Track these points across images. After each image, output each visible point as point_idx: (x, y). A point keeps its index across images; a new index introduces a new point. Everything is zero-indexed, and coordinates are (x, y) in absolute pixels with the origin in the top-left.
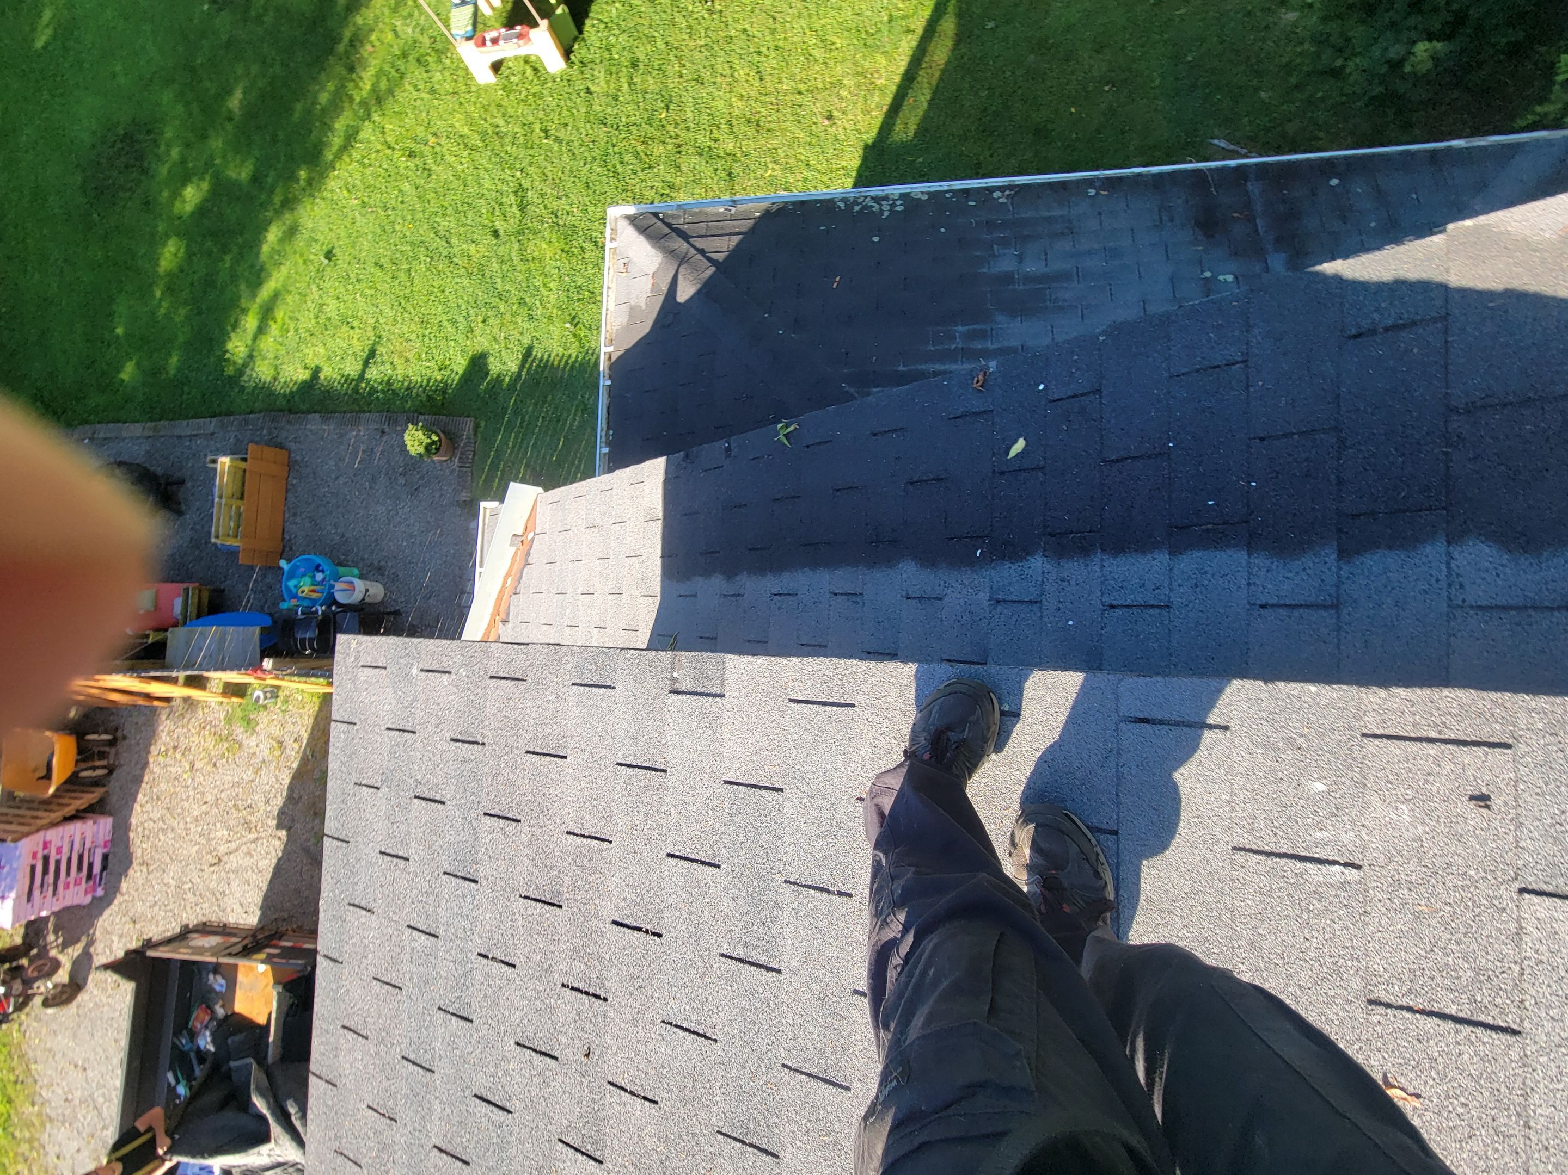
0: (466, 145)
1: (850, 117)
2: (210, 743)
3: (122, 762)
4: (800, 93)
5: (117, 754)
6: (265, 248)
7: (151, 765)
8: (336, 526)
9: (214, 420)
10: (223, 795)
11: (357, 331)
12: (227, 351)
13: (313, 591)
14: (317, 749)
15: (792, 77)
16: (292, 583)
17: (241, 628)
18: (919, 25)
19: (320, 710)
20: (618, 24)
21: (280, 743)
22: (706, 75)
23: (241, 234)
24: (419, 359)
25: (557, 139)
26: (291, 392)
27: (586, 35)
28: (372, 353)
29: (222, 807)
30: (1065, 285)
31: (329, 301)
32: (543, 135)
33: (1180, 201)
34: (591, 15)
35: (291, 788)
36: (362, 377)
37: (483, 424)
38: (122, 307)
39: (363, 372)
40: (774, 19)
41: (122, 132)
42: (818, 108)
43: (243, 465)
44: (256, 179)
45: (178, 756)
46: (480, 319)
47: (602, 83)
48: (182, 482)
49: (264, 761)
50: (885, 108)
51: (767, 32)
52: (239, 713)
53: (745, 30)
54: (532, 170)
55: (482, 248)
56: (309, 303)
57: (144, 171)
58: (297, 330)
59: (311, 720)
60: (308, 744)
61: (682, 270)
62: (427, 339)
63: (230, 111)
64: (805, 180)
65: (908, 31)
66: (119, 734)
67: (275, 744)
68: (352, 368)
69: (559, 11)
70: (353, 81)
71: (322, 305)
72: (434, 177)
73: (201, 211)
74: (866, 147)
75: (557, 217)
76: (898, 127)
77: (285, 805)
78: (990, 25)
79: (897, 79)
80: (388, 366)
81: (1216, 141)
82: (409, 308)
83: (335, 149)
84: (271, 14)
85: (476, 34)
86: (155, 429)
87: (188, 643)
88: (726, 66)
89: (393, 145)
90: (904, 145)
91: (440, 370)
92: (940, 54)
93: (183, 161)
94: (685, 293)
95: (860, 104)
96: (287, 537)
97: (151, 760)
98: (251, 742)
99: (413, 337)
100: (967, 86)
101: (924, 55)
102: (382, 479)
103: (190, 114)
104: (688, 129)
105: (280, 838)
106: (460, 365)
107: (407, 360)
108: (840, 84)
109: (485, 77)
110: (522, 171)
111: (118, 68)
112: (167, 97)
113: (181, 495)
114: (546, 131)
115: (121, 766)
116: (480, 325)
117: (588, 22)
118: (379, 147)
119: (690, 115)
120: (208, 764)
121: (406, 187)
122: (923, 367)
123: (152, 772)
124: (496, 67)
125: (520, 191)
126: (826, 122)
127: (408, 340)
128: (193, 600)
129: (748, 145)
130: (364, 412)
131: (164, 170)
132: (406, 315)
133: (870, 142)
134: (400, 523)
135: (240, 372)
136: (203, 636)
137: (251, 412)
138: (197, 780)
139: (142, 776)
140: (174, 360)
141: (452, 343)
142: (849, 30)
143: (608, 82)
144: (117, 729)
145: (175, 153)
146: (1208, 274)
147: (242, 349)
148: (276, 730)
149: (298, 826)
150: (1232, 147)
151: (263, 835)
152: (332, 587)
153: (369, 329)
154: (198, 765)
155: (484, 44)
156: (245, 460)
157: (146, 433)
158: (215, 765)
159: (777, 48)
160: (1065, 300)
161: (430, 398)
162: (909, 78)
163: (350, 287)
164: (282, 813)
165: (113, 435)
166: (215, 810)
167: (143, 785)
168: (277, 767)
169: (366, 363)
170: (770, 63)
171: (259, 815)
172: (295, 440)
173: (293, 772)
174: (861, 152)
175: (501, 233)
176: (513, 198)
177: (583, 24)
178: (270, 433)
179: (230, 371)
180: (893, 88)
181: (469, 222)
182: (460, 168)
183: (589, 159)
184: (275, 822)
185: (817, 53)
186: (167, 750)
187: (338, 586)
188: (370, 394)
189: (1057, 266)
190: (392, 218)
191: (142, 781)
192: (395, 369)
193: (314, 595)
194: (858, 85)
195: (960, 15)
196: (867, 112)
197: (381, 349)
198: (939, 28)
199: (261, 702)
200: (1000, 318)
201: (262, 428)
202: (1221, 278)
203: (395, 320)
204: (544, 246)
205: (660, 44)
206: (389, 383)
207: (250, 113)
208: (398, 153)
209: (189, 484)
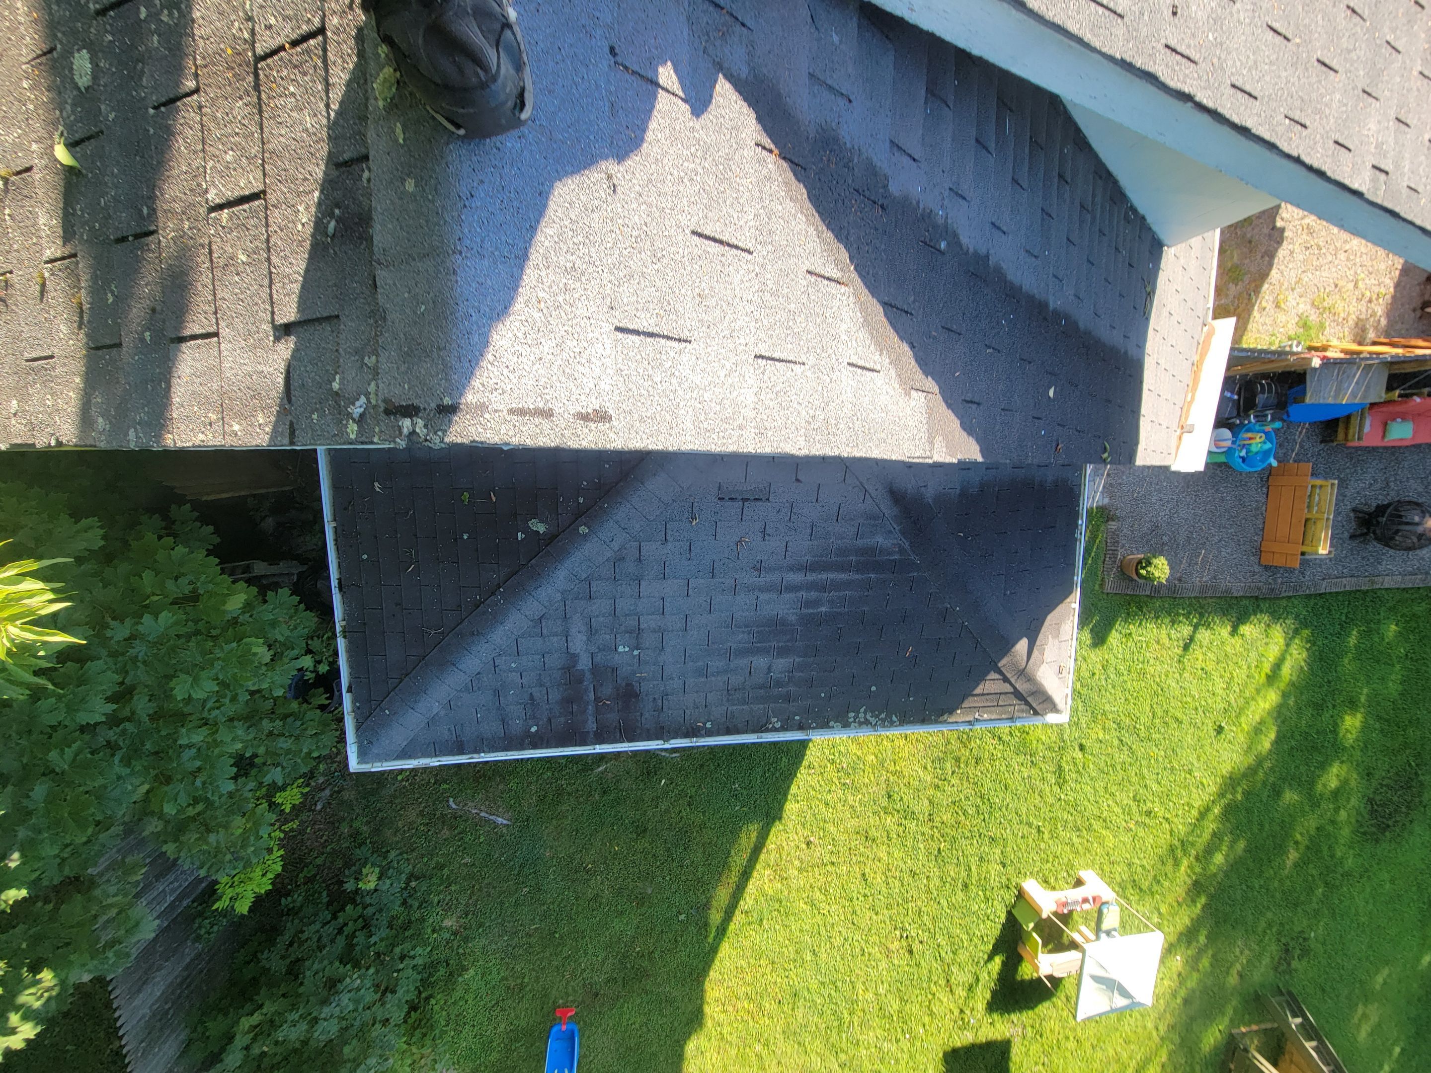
0: (1105, 821)
1: (792, 844)
2: (1340, 306)
3: (1418, 288)
4: (833, 863)
5: (1423, 295)
6: (1272, 736)
7: (1392, 285)
8: (1222, 499)
9: (1323, 591)
10: (1330, 258)
11: (1199, 667)
12: (1307, 650)
13: (1250, 439)
14: (1245, 301)
15: (839, 876)
16: (1268, 446)
17: (1321, 401)
18: (739, 917)
19: (1241, 336)
20: (978, 918)
21: (1278, 306)
22: (907, 878)
23: (1292, 748)
24: (1147, 643)
25: (1030, 825)
26: (1255, 615)
27: (1004, 910)
28: (1186, 647)
29: (1332, 247)
30: (741, 646)
31: (1221, 692)
32: (1042, 829)
33: (647, 715)
34: (1000, 926)
35: (1270, 265)
36: (1196, 627)
37: (1097, 587)
38: (1393, 687)
39: (1194, 632)
40: (853, 923)
41: (1387, 834)
42: (818, 852)
43: (1304, 549)
44: (1277, 793)
45: (1368, 294)
46: (1097, 677)
47: (993, 872)
48: (1352, 537)
49: (1293, 290)
50: (765, 850)
51: (859, 912)
52: (1313, 333)
53: (876, 914)
54: (1051, 800)
55: (1094, 736)
56: (1237, 690)
57: (1371, 801)
58: (1249, 667)
59: (1250, 327)
60: (1253, 306)
61: (1024, 664)
62: (1141, 659)
63: (1297, 850)
64: (829, 792)
65: (747, 912)
66: (1419, 313)
67: (1282, 306)
68: (1204, 635)
69: (1031, 925)
70: (1194, 873)
71: (1228, 688)
72: (1131, 795)
73: (1323, 766)
74: (780, 819)
75: (1032, 762)
76: (754, 836)
77: (1276, 250)
78: (682, 917)
79: (755, 874)
80: (1173, 636)
81: (505, 822)
82: (1155, 687)
83: (1211, 816)
84: (1260, 929)
85: (1100, 907)
86: (1373, 583)
87: (1368, 387)
88: (891, 885)
89: (1164, 821)
90: (750, 821)
91: (1130, 634)
92: (722, 895)
93: (1337, 810)
94: (1022, 646)
95: (784, 854)
96: (1265, 490)
97: (1392, 290)
98: (1304, 307)
99: (1152, 661)
100: (700, 869)
101: (734, 893)
102: (1181, 539)
103: (1330, 847)
104: (923, 834)
105: (1282, 219)
106: (1114, 638)
107: (1158, 642)
108: (800, 870)
109: (1088, 875)
110: (1060, 799)
111: (1388, 886)
112: (1350, 863)
113: (1354, 525)
114: (1039, 831)
115: (1419, 284)
116: (1097, 672)
117: (1003, 919)
118: (1176, 820)
119: (921, 846)
120: (1342, 287)
121: (1155, 787)
122: (857, 577)
123: (1392, 279)
124: (1079, 883)
125: (1061, 782)
126: (812, 839)
127: (1156, 658)
128: (1354, 429)
129: (874, 821)
130: (1195, 598)
131: (1354, 801)
132: (1158, 680)
133: (777, 823)
134: (1168, 502)
135: (1296, 632)
136: (1354, 395)
137: (1290, 597)
138: (1352, 272)
139: (1400, 275)
140: (1353, 640)
141: (1120, 656)
142: (793, 914)
143: (988, 872)
144: (1420, 317)
145: (1343, 815)
146: (636, 653)
147: (1295, 652)
148: (1281, 317)
149: (1266, 231)
150: (492, 817)
151: (1297, 222)
152: (1234, 443)
153: (1188, 668)
154: (1351, 286)
155: (1094, 899)
156: (1303, 554)
157: (1380, 579)
158: (1336, 286)
159: (851, 900)
160: (743, 632)
161: (1140, 608)
162: (746, 875)
163: (1203, 703)
164: (1280, 242)
165: (1408, 577)
166: (1338, 245)
167: (1400, 267)
168: (1281, 285)
169: (1192, 639)
170: (856, 886)
171: (1300, 241)
172: (1253, 573)
173: (1268, 280)
174: (784, 815)
175: (1077, 749)
176: (1068, 777)
177: (1007, 919)
178: (1275, 580)
179: (1306, 632)
180: (758, 867)
181: (1103, 758)
182: (1110, 802)
183: (1004, 809)
184: (1286, 234)
185: (818, 895)
186: (1377, 299)
187: (1228, 444)
188: (1190, 613)
189: (743, 662)
190: (1167, 761)
191: (1401, 270)
192: (1168, 635)
193: (1249, 435)
194: (786, 870)
195: (706, 925)
196: (780, 848)
197: (1179, 651)
198: (722, 914)
199: (1295, 343)
200: (793, 618)
201: (1282, 583)
202: (627, 649)
203: (1167, 676)
204: (1043, 738)
205: (944, 903)
206: (1173, 622)
207: (1280, 849)
208: (1160, 814)
209: (1346, 535)
